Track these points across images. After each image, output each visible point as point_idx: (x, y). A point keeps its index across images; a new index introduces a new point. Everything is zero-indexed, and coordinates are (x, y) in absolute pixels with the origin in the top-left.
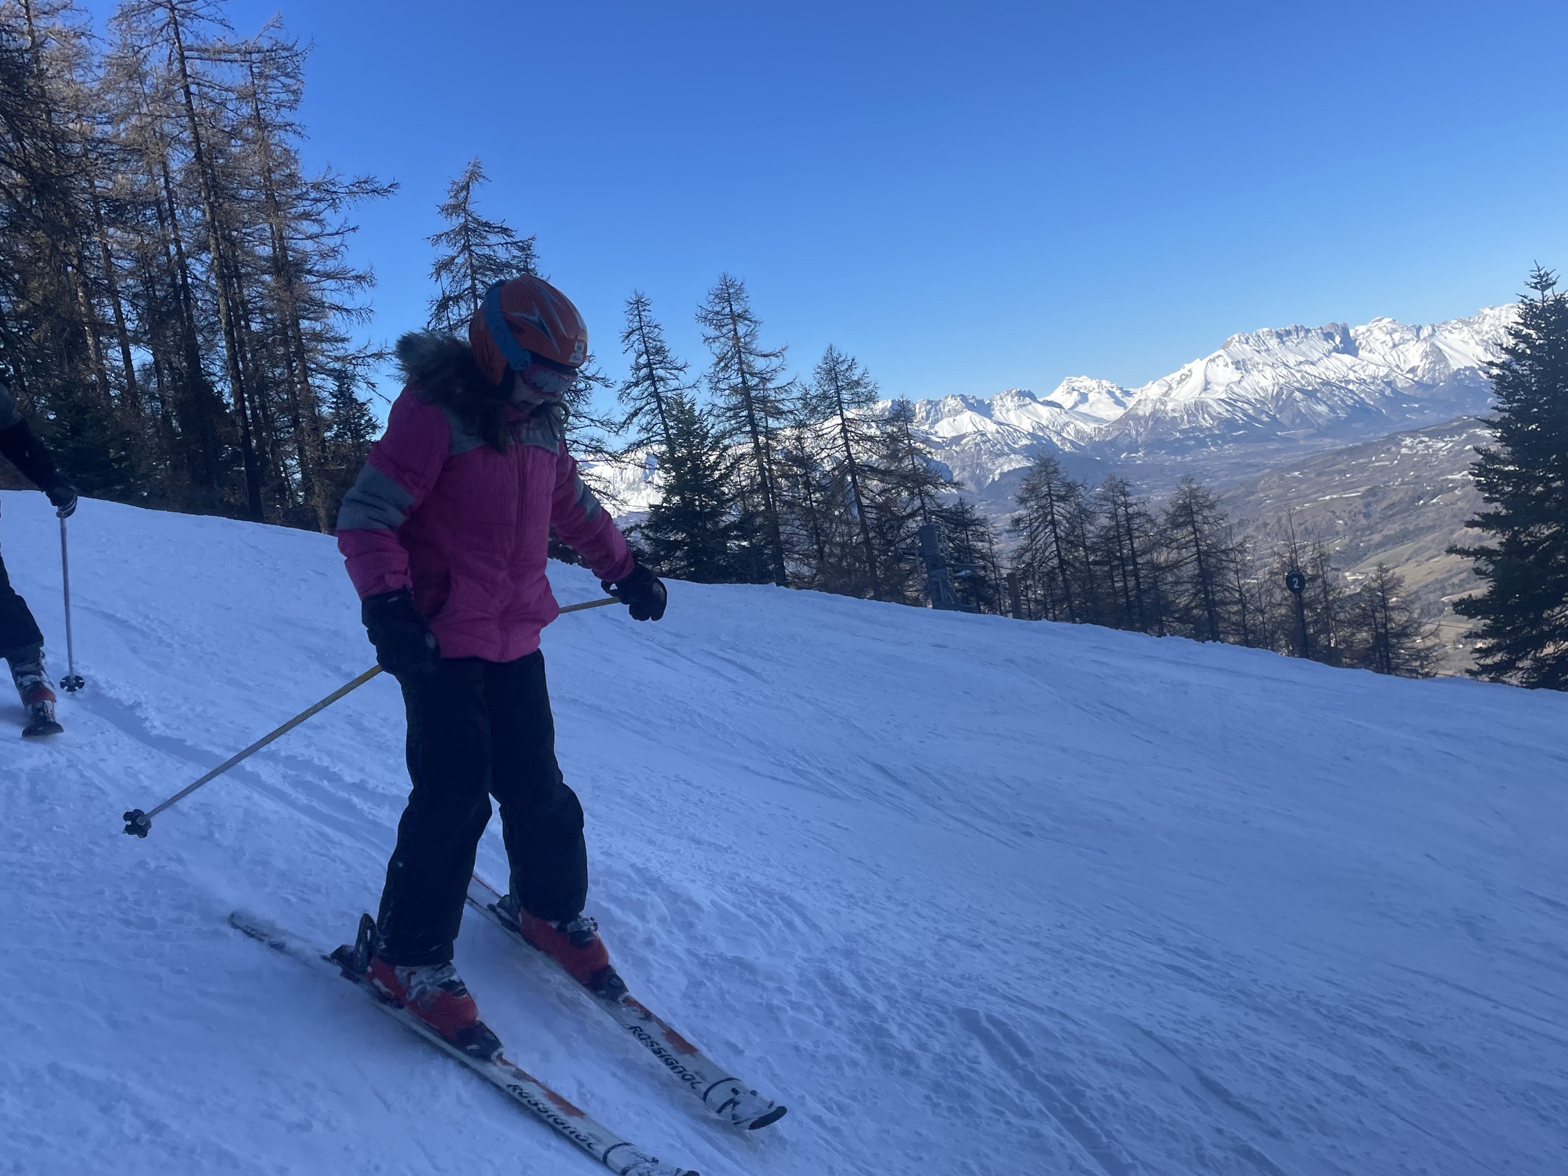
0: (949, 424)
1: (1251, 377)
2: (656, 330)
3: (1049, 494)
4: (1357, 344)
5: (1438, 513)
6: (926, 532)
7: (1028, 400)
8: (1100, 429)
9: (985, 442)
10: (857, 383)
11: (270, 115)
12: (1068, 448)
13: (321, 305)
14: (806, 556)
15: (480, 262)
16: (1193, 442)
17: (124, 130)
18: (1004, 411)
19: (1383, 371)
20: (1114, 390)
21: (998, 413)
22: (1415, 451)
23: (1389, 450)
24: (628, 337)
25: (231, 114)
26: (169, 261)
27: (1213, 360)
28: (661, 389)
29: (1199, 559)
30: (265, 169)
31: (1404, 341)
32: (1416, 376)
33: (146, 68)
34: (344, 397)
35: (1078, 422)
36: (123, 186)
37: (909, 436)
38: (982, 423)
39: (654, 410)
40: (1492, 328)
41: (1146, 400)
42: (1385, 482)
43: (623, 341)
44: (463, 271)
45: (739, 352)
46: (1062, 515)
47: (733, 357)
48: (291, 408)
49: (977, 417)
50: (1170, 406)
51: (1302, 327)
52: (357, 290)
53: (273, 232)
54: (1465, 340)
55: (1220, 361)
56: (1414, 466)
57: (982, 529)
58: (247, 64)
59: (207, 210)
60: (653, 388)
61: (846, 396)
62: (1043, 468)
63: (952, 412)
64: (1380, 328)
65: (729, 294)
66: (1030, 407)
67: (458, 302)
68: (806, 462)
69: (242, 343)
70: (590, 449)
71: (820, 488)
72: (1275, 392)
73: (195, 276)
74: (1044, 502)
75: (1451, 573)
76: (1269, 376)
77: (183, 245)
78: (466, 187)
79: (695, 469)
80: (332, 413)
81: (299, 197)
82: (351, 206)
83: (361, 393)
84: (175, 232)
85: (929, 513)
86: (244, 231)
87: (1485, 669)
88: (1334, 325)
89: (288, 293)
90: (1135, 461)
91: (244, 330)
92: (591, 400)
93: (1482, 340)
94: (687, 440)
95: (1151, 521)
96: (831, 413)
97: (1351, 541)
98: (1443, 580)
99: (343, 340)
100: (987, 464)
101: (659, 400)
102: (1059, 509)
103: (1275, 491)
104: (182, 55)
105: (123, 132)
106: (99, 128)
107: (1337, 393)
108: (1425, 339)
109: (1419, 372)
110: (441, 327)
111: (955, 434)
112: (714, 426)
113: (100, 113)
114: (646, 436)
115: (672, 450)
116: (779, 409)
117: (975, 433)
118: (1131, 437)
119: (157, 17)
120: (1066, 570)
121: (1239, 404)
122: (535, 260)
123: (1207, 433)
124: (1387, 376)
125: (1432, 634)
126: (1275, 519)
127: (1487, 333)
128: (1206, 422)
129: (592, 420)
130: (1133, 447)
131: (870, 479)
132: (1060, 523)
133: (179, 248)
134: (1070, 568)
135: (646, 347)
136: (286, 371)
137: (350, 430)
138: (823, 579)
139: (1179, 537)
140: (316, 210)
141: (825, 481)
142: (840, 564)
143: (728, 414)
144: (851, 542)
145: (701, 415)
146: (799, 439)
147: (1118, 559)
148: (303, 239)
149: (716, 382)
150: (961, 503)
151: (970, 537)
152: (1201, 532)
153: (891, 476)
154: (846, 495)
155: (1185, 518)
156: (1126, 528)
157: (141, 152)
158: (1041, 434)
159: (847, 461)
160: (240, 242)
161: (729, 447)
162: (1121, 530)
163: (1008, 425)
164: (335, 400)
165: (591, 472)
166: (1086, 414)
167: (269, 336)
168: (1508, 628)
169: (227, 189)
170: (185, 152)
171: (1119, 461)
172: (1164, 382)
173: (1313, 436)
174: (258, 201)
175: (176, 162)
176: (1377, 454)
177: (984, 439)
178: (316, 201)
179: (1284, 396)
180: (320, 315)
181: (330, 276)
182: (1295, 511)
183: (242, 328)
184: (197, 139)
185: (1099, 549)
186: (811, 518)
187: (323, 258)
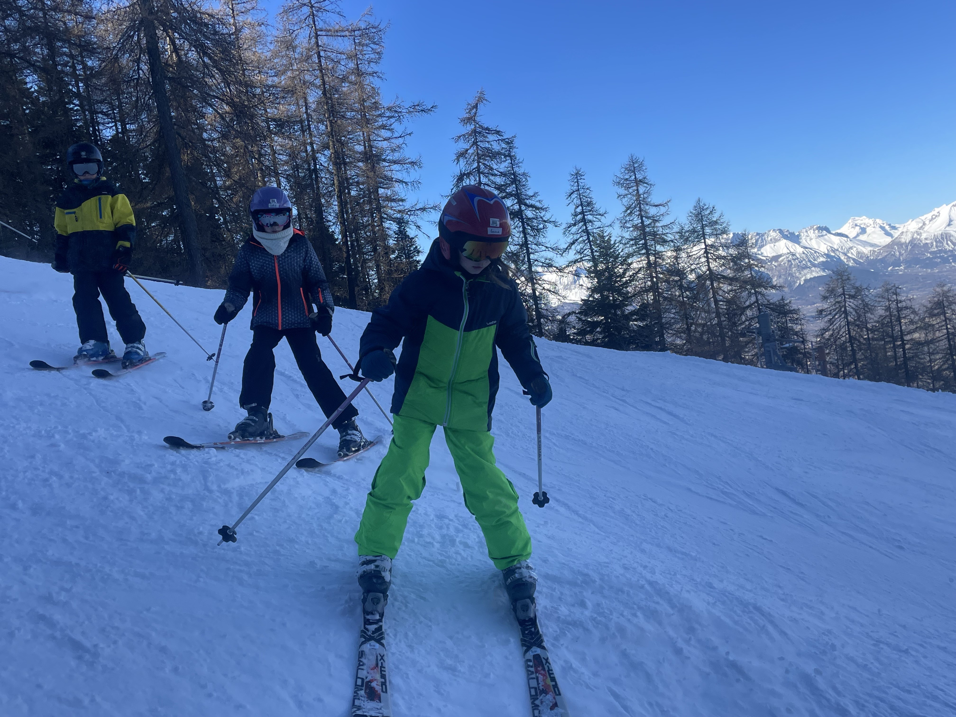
0: (771, 248)
2: (588, 191)
3: (844, 294)
6: (762, 318)
7: (824, 232)
8: (874, 251)
9: (794, 260)
10: (716, 223)
11: (364, 67)
12: (851, 263)
13: (391, 179)
14: (677, 333)
15: (483, 152)
16: (939, 260)
18: (808, 240)
20: (885, 225)
21: (804, 241)
24: (570, 195)
25: (343, 68)
26: (307, 155)
28: (589, 228)
29: (948, 338)
30: (361, 99)
33: (296, 43)
34: (402, 235)
35: (859, 247)
36: (283, 112)
37: (749, 256)
38: (794, 247)
39: (585, 240)
41: (907, 232)
43: (567, 198)
44: (472, 157)
45: (640, 203)
46: (853, 308)
47: (635, 207)
48: (373, 241)
49: (790, 244)
50: (924, 236)
52: (412, 171)
53: (364, 138)
57: (795, 316)
58: (353, 37)
59: (328, 124)
60: (585, 227)
61: (708, 231)
62: (839, 277)
63: (773, 240)
65: (634, 168)
66: (826, 237)
67: (469, 176)
68: (681, 273)
69: (346, 203)
70: (545, 265)
71: (689, 289)
73: (321, 164)
74: (839, 299)
77: (315, 146)
78: (476, 107)
79: (610, 278)
80: (394, 243)
81: (380, 116)
82: (410, 120)
83: (411, 231)
84: (311, 138)
85: (762, 306)
86: (348, 137)
89: (372, 173)
90: (898, 272)
92: (547, 235)
94: (606, 259)
95: (914, 312)
96: (698, 241)
99: (402, 200)
100: (795, 274)
101: (588, 234)
102: (850, 304)
104: (316, 34)
105: (283, 80)
106: (270, 79)
111: (774, 254)
112: (622, 250)
113: (271, 70)
114: (580, 256)
115: (596, 266)
116: (664, 239)
117: (788, 253)
118: (896, 257)
119: (303, 12)
120: (854, 343)
122: (514, 150)
123: (949, 254)
128: (949, 246)
129: (547, 247)
130: (897, 263)
131: (722, 283)
132: (851, 313)
133: (313, 147)
134: (856, 342)
135: (581, 202)
136: (370, 219)
137: (405, 254)
138: (689, 346)
139: (935, 323)
140: (389, 123)
141: (693, 285)
142: (702, 338)
143: (631, 242)
144: (709, 323)
145: (615, 243)
146: (676, 258)
147: (890, 337)
148: (382, 141)
149: (625, 223)
150: (783, 299)
151: (788, 321)
152: (950, 320)
153: (737, 281)
154: (706, 294)
155: (939, 310)
156: (896, 317)
157: (293, 92)
158: (833, 254)
159: (708, 272)
160: (346, 143)
161: (632, 263)
162: (893, 318)
163: (811, 249)
164: (396, 236)
165: (546, 279)
166: (865, 242)
167: (361, 198)
169: (340, 112)
170: (317, 91)
171: (887, 272)
172: (920, 220)
174: (357, 119)
175: (312, 97)
177: (794, 257)
178: (389, 117)
180: (390, 185)
181: (395, 162)
183: (346, 194)
184: (324, 83)
185: (876, 330)
186: (683, 308)
187: (392, 151)
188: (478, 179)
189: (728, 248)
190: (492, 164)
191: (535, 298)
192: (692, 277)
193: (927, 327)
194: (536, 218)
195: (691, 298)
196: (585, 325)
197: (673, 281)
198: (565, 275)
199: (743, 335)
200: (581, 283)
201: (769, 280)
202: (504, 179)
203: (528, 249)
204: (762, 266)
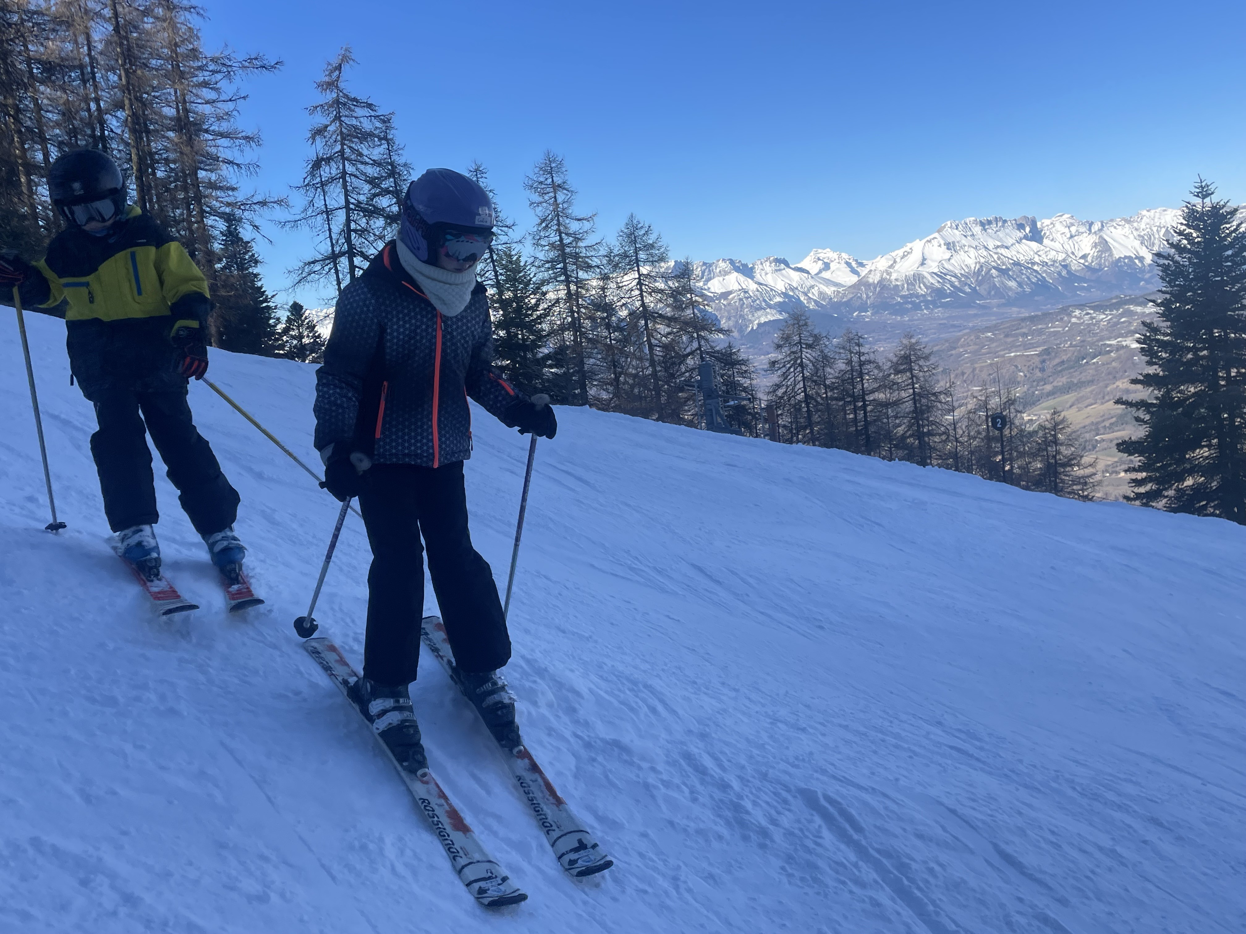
0: (720, 282)
1: (958, 256)
3: (800, 343)
4: (1042, 234)
5: (1097, 370)
6: (704, 369)
7: (782, 266)
8: (839, 292)
9: (747, 298)
10: (652, 246)
12: (812, 306)
13: (217, 159)
14: (603, 384)
15: (348, 130)
16: (910, 306)
17: (54, 5)
18: (763, 274)
19: (1061, 256)
20: (851, 261)
21: (758, 276)
22: (1082, 321)
23: (1062, 319)
26: (90, 116)
27: (929, 241)
29: (914, 399)
30: (172, 43)
31: (1079, 233)
32: (1087, 261)
34: (232, 237)
35: (821, 286)
36: (53, 51)
37: (691, 291)
38: (746, 282)
40: (1148, 226)
41: (875, 270)
42: (1057, 344)
44: (334, 137)
45: (558, 215)
46: (809, 360)
47: (552, 220)
49: (741, 278)
50: (894, 276)
51: (1001, 218)
52: (247, 149)
53: (177, 97)
54: (1126, 235)
55: (935, 242)
56: (1080, 333)
57: (744, 368)
59: (123, 73)
61: (642, 256)
62: (796, 322)
63: (723, 273)
64: (1061, 222)
65: (552, 168)
66: (784, 271)
67: (329, 162)
68: (609, 309)
69: (149, 187)
71: (619, 329)
72: (977, 269)
73: (111, 129)
74: (795, 349)
75: (1104, 418)
76: (972, 256)
77: (102, 104)
78: (339, 68)
79: (518, 310)
80: (221, 249)
81: (200, 68)
82: (243, 78)
83: (246, 233)
84: (96, 92)
85: (705, 353)
86: (153, 94)
87: (1138, 496)
88: (1025, 218)
89: (189, 148)
90: (864, 319)
91: (151, 177)
93: (1139, 235)
94: (513, 285)
95: (878, 367)
96: (630, 269)
97: (1028, 390)
98: (1097, 423)
99: (233, 189)
100: (748, 316)
102: (807, 355)
103: (973, 348)
107: (1024, 272)
108: (1095, 232)
109: (1089, 259)
110: (315, 182)
111: (724, 291)
112: (536, 275)
115: (501, 293)
116: (588, 264)
117: (740, 290)
118: (862, 300)
120: (810, 403)
121: (948, 277)
122: (392, 131)
123: (922, 299)
124: (1064, 260)
125: (1090, 465)
126: (971, 370)
127: (1143, 230)
128: (922, 290)
130: (863, 308)
131: (659, 323)
132: (807, 366)
133: (98, 105)
134: (813, 402)
136: (185, 212)
137: (236, 263)
138: (617, 402)
139: (900, 381)
140: (214, 80)
141: (624, 324)
142: (632, 391)
143: (547, 265)
144: (641, 373)
145: (525, 265)
146: (603, 289)
147: (851, 397)
148: (202, 103)
149: (539, 240)
150: (730, 347)
151: (735, 374)
152: (917, 379)
153: (675, 322)
154: (639, 336)
155: (905, 366)
156: (858, 372)
157: (68, 24)
158: (791, 293)
159: (641, 308)
160: (150, 103)
161: (547, 292)
162: (854, 373)
163: (766, 285)
164: (224, 238)
166: (828, 280)
167: (171, 182)
168: (1158, 465)
169: (140, 58)
170: (105, 25)
171: (852, 318)
172: (890, 257)
173: (1004, 305)
174: (166, 70)
175: (98, 34)
176: (1052, 322)
177: (747, 295)
178: (214, 72)
179: (983, 273)
180: (215, 167)
181: (222, 135)
182: (986, 364)
183: (150, 174)
184: (116, 15)
185: (836, 388)
186: (610, 353)
187: (219, 120)
188: (341, 167)
189: (666, 279)
190: (362, 148)
192: (624, 313)
193: (891, 386)
195: (620, 340)
197: (599, 317)
199: (682, 390)
201: (716, 323)
202: (378, 169)
204: (708, 305)
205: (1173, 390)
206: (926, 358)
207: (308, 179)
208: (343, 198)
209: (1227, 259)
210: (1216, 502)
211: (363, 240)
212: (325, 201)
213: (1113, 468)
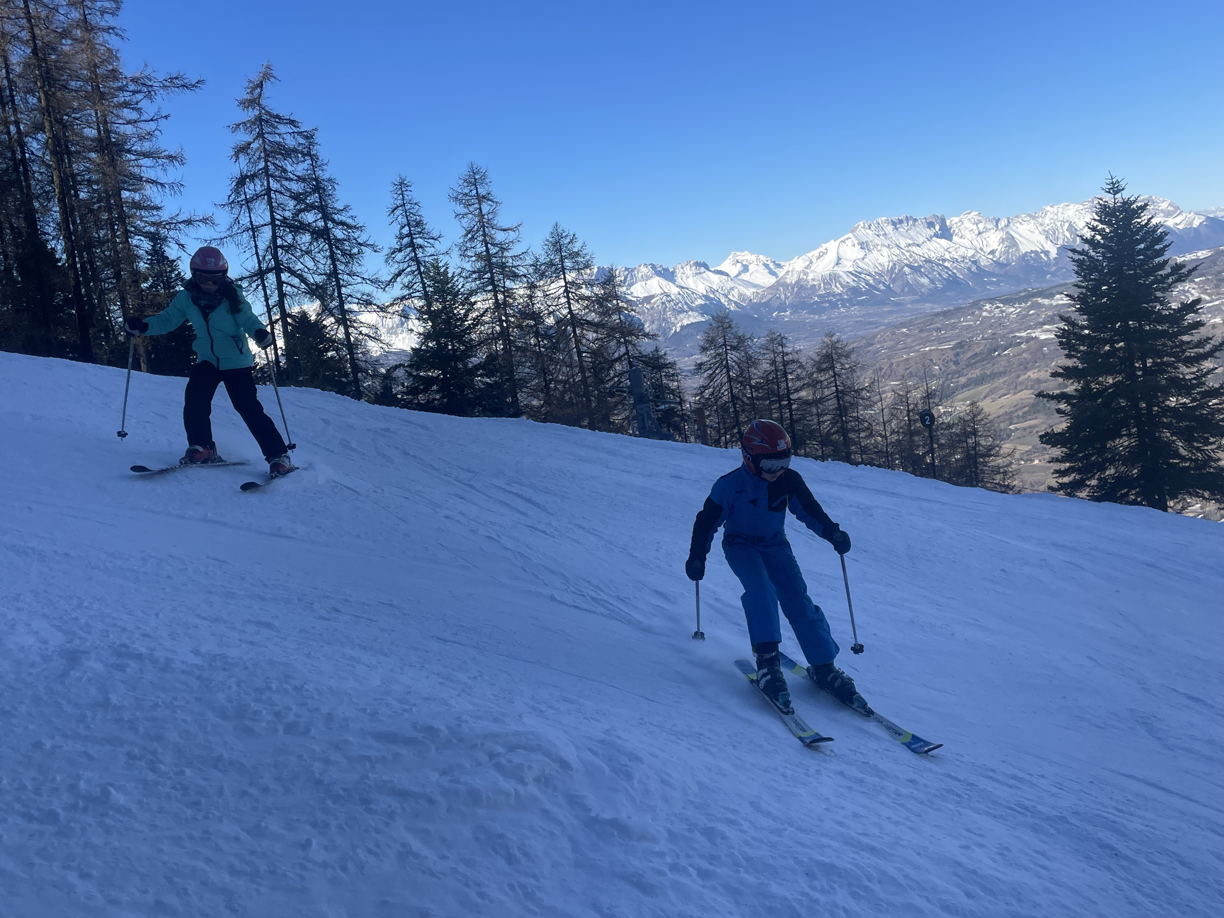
0: (642, 286)
1: (872, 255)
2: (417, 206)
3: (725, 345)
4: (952, 231)
5: (1009, 362)
6: (634, 374)
7: (703, 269)
8: (758, 293)
9: (669, 301)
10: (577, 254)
11: (95, 19)
12: (733, 307)
13: (140, 179)
14: (534, 391)
15: (272, 147)
16: (827, 305)
18: (684, 278)
19: (970, 253)
20: (768, 263)
21: (680, 280)
22: (992, 314)
23: (973, 313)
24: (393, 211)
25: (62, 18)
26: (10, 139)
27: (843, 241)
28: (420, 255)
29: (837, 396)
30: (92, 65)
31: (986, 230)
32: (995, 257)
34: (158, 256)
35: (741, 287)
37: (617, 297)
38: (668, 286)
39: (414, 272)
40: (1052, 221)
41: (792, 271)
42: (969, 338)
43: (389, 215)
44: (257, 154)
45: (484, 226)
46: (734, 361)
47: (478, 231)
48: (114, 263)
49: (663, 282)
50: (811, 276)
51: (911, 217)
52: (170, 168)
53: (97, 118)
54: (1032, 230)
55: (849, 242)
56: (991, 326)
57: (671, 371)
59: (42, 96)
60: (413, 254)
61: (568, 264)
62: (720, 325)
63: (645, 277)
64: (969, 219)
65: (476, 180)
66: (704, 275)
67: (253, 179)
68: (537, 317)
69: (72, 209)
70: (361, 302)
71: (546, 336)
72: (890, 267)
73: (32, 152)
74: (720, 351)
75: (1017, 407)
76: (885, 254)
77: (22, 127)
78: (261, 85)
79: (447, 322)
80: (146, 268)
81: (121, 89)
82: (165, 97)
83: (171, 251)
84: (15, 115)
85: (633, 358)
86: (73, 115)
87: (1062, 486)
88: (935, 216)
89: (111, 169)
90: (783, 319)
91: (74, 198)
92: (363, 262)
93: (1044, 230)
94: (442, 297)
95: (802, 367)
96: (556, 277)
97: (944, 382)
98: (1011, 413)
99: (158, 208)
100: (671, 319)
101: (418, 263)
102: (732, 356)
103: (889, 343)
107: (936, 269)
108: (1002, 229)
109: (997, 254)
110: (239, 199)
111: (646, 295)
112: (463, 285)
114: (408, 292)
115: (429, 305)
116: (515, 273)
117: (662, 294)
118: (781, 300)
120: (736, 403)
121: (863, 276)
122: (316, 147)
123: (838, 297)
124: (973, 256)
125: (1009, 455)
126: (888, 365)
127: (1047, 225)
128: (838, 289)
129: (363, 279)
130: (782, 308)
131: (586, 330)
132: (733, 367)
133: (18, 128)
134: (739, 402)
135: (408, 221)
136: (109, 232)
137: (162, 282)
138: (548, 409)
139: (823, 379)
140: (134, 100)
141: (552, 331)
142: (563, 397)
143: (474, 276)
144: (571, 380)
145: (453, 277)
146: (530, 297)
147: (776, 396)
148: (124, 124)
149: (465, 251)
150: (657, 350)
151: (663, 377)
152: (839, 376)
153: (603, 329)
154: (568, 344)
155: (827, 364)
156: (782, 372)
158: (712, 296)
159: (569, 316)
160: (70, 125)
161: (475, 303)
162: (779, 373)
163: (687, 289)
164: (150, 257)
165: (363, 320)
166: (747, 281)
167: (94, 203)
168: (1080, 455)
169: (59, 80)
170: (23, 48)
171: (771, 318)
172: (807, 258)
173: (917, 301)
174: (86, 92)
175: (16, 56)
176: (965, 316)
177: (669, 299)
178: (134, 92)
179: (896, 271)
180: (137, 187)
181: (146, 155)
182: (903, 359)
183: (73, 196)
184: (34, 37)
185: (761, 388)
186: (540, 361)
187: (140, 140)
188: (265, 184)
189: (592, 286)
190: (286, 164)
191: (352, 347)
192: (550, 321)
193: (814, 384)
194: (349, 240)
195: (550, 348)
196: (418, 382)
197: (527, 325)
198: (389, 315)
199: (612, 395)
200: (411, 326)
201: (641, 327)
202: (303, 185)
203: (338, 280)
204: (632, 310)
205: (1092, 382)
206: (847, 356)
207: (233, 196)
208: (269, 214)
209: (1140, 252)
210: (1138, 490)
211: (290, 256)
212: (250, 217)
213: (1028, 455)
